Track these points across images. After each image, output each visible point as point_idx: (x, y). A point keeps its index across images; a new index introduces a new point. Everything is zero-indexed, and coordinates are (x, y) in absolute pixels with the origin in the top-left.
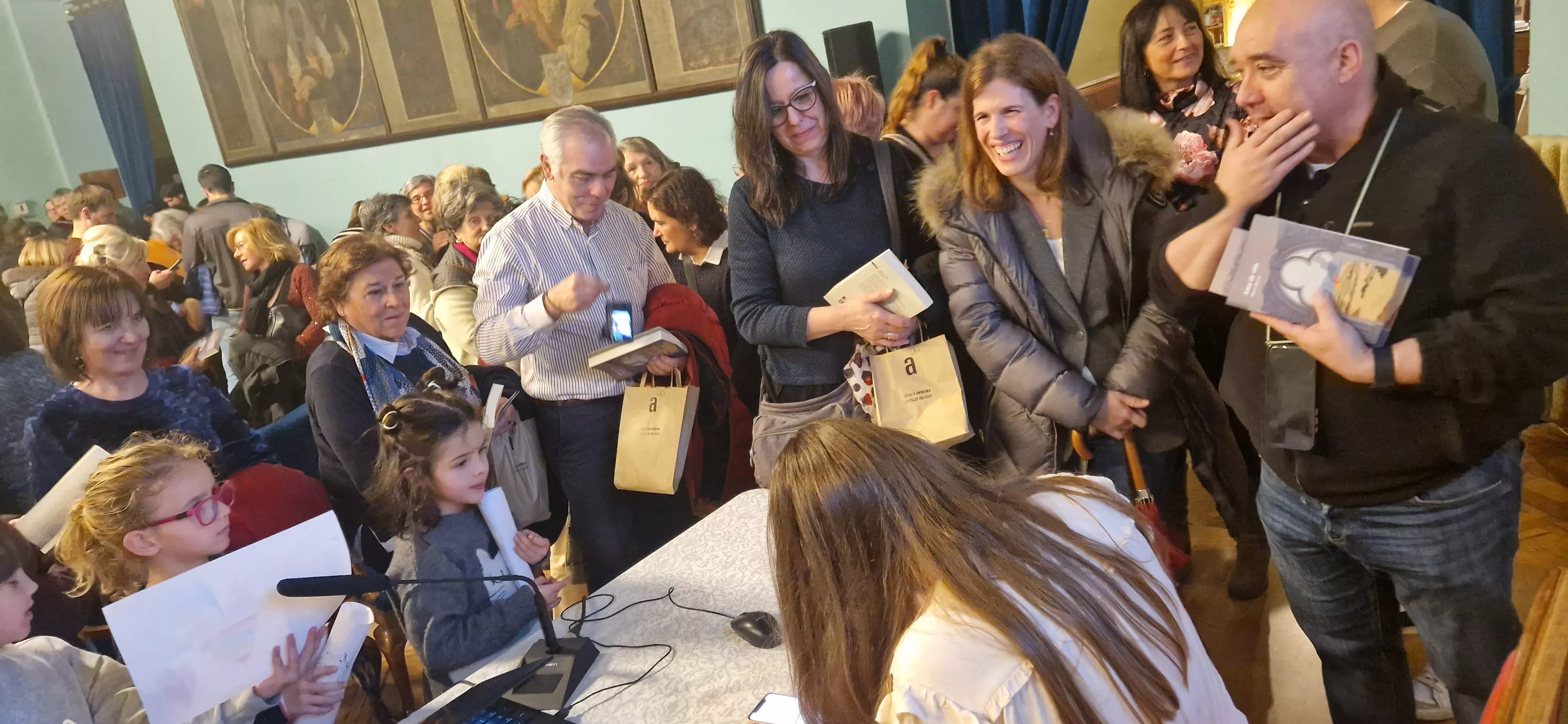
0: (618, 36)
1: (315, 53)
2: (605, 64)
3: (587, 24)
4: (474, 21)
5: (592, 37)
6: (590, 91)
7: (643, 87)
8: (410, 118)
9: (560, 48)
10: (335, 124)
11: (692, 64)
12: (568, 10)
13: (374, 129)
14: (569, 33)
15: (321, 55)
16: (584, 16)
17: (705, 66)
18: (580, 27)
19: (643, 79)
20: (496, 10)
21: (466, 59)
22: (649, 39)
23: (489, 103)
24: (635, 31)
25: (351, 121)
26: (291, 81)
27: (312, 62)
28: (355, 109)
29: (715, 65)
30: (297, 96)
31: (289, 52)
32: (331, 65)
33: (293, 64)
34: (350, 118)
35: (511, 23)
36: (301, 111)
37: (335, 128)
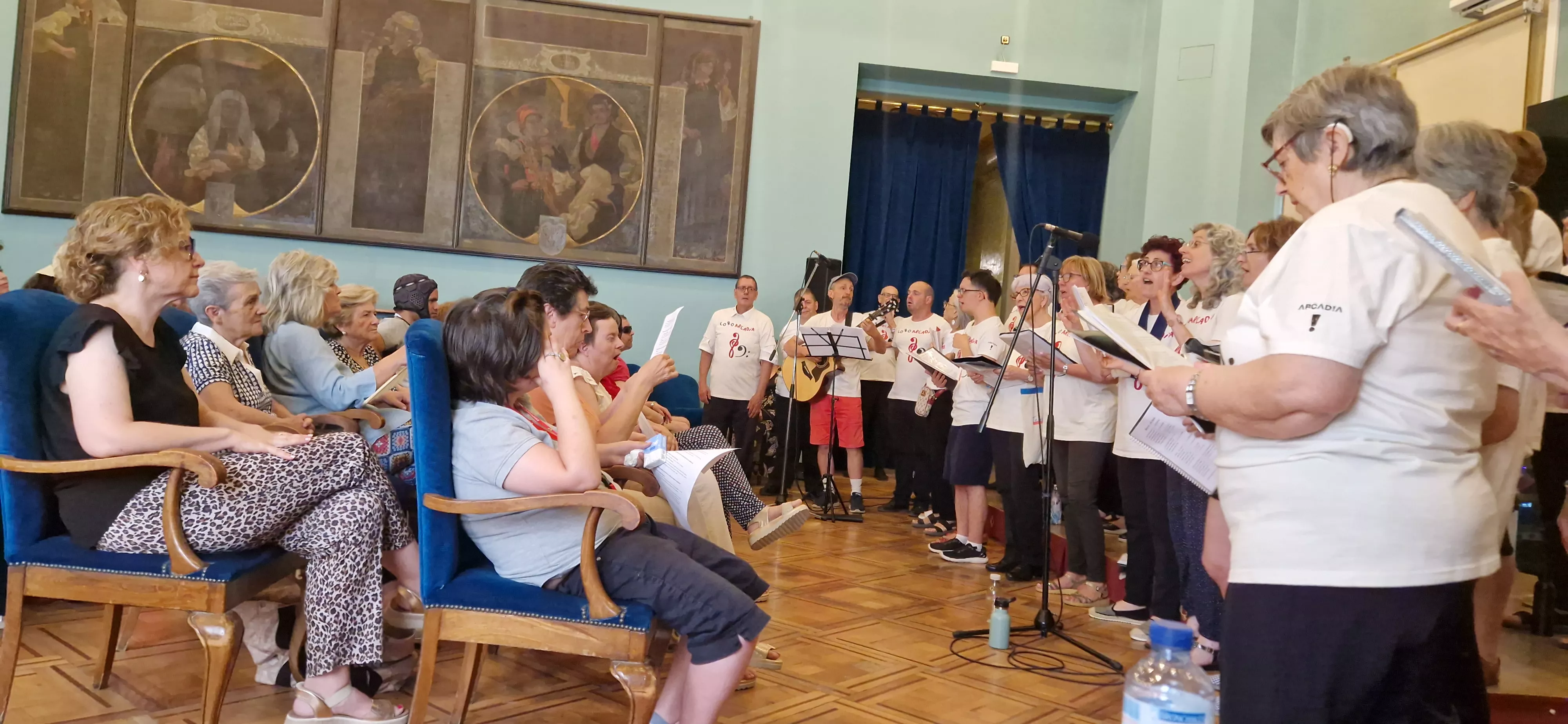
1: (242, 145)
2: (603, 236)
3: (596, 206)
4: (477, 174)
5: (597, 216)
6: (581, 250)
7: (634, 259)
9: (563, 214)
11: (682, 254)
12: (580, 193)
13: (297, 225)
14: (576, 207)
16: (595, 200)
17: (693, 257)
18: (589, 207)
19: (635, 253)
20: (506, 172)
21: (453, 197)
22: (650, 229)
23: (465, 236)
24: (639, 221)
25: (265, 212)
26: (186, 158)
27: (233, 150)
28: (280, 201)
29: (701, 258)
30: (187, 173)
31: (201, 134)
32: (262, 159)
33: (200, 145)
34: (266, 209)
35: (518, 185)
36: (186, 187)
37: (235, 213)
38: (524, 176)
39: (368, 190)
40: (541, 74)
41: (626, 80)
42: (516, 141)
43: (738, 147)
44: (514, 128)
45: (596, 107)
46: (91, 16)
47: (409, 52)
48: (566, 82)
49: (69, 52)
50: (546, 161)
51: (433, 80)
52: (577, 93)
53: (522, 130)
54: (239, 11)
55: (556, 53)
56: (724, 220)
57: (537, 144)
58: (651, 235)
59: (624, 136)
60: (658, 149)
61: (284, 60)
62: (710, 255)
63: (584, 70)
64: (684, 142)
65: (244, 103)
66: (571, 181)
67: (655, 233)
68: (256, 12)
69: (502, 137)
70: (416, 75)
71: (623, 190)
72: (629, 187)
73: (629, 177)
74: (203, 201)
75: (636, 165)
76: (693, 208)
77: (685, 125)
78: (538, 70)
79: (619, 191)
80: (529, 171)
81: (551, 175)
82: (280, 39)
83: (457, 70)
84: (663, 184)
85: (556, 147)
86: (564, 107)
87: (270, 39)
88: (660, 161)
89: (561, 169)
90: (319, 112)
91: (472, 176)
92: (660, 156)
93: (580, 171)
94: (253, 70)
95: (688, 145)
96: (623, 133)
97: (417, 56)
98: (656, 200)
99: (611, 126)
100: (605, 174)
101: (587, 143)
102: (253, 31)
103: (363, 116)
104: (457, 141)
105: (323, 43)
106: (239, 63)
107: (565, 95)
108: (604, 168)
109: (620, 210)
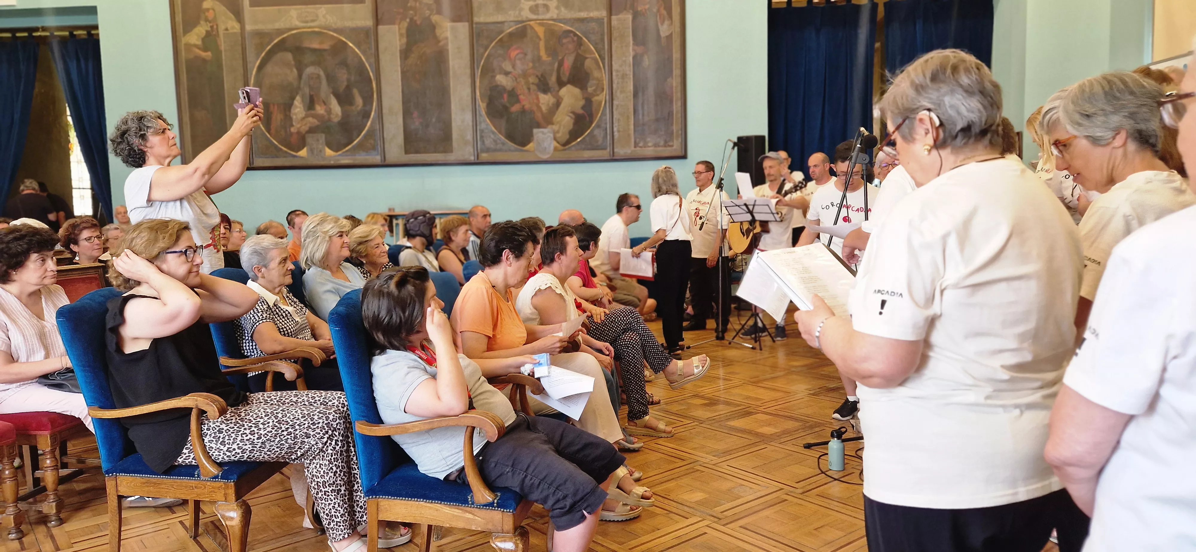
0: (593, 125)
1: (326, 104)
2: (581, 139)
3: (573, 116)
4: (485, 104)
5: (575, 124)
7: (605, 153)
9: (550, 126)
10: (329, 152)
11: (641, 144)
13: (369, 157)
15: (332, 107)
16: (573, 113)
17: (649, 147)
18: (568, 118)
19: (605, 149)
20: (506, 100)
21: (471, 124)
22: (615, 129)
23: (483, 151)
24: (606, 124)
25: (347, 151)
26: (291, 119)
27: (320, 110)
28: (355, 142)
29: (655, 147)
30: (293, 130)
31: (297, 101)
32: (340, 114)
33: (298, 109)
34: (347, 148)
35: (515, 108)
36: (294, 139)
37: (327, 154)
38: (518, 101)
39: (413, 127)
40: (523, 22)
41: (585, 16)
42: (510, 75)
43: (676, 55)
44: (508, 67)
45: (565, 41)
46: (217, 28)
47: (428, 18)
48: (541, 25)
49: (207, 55)
50: (533, 87)
51: (446, 38)
52: (550, 32)
53: (514, 67)
54: (310, 8)
56: (670, 114)
57: (525, 75)
58: (616, 134)
59: (588, 60)
60: (615, 67)
61: (344, 39)
62: (662, 143)
63: (554, 13)
64: (634, 58)
65: (322, 73)
66: (553, 100)
67: (619, 131)
68: (321, 8)
69: (500, 73)
70: (435, 37)
71: (592, 102)
72: (595, 99)
73: (595, 90)
74: (305, 149)
75: (600, 80)
76: (646, 108)
77: (633, 44)
78: (520, 19)
79: (588, 103)
80: (521, 97)
81: (538, 98)
82: (339, 24)
83: (463, 28)
84: (621, 92)
85: (540, 76)
86: (542, 44)
87: (333, 25)
88: (617, 75)
89: (545, 92)
90: (373, 74)
91: (482, 106)
92: (617, 71)
93: (558, 91)
94: (325, 50)
95: (637, 60)
96: (586, 58)
97: (433, 21)
98: (617, 106)
99: (578, 53)
100: (576, 91)
101: (562, 68)
102: (321, 21)
103: (403, 73)
104: (468, 81)
105: (369, 23)
106: (315, 46)
107: (541, 34)
108: (576, 86)
109: (591, 117)
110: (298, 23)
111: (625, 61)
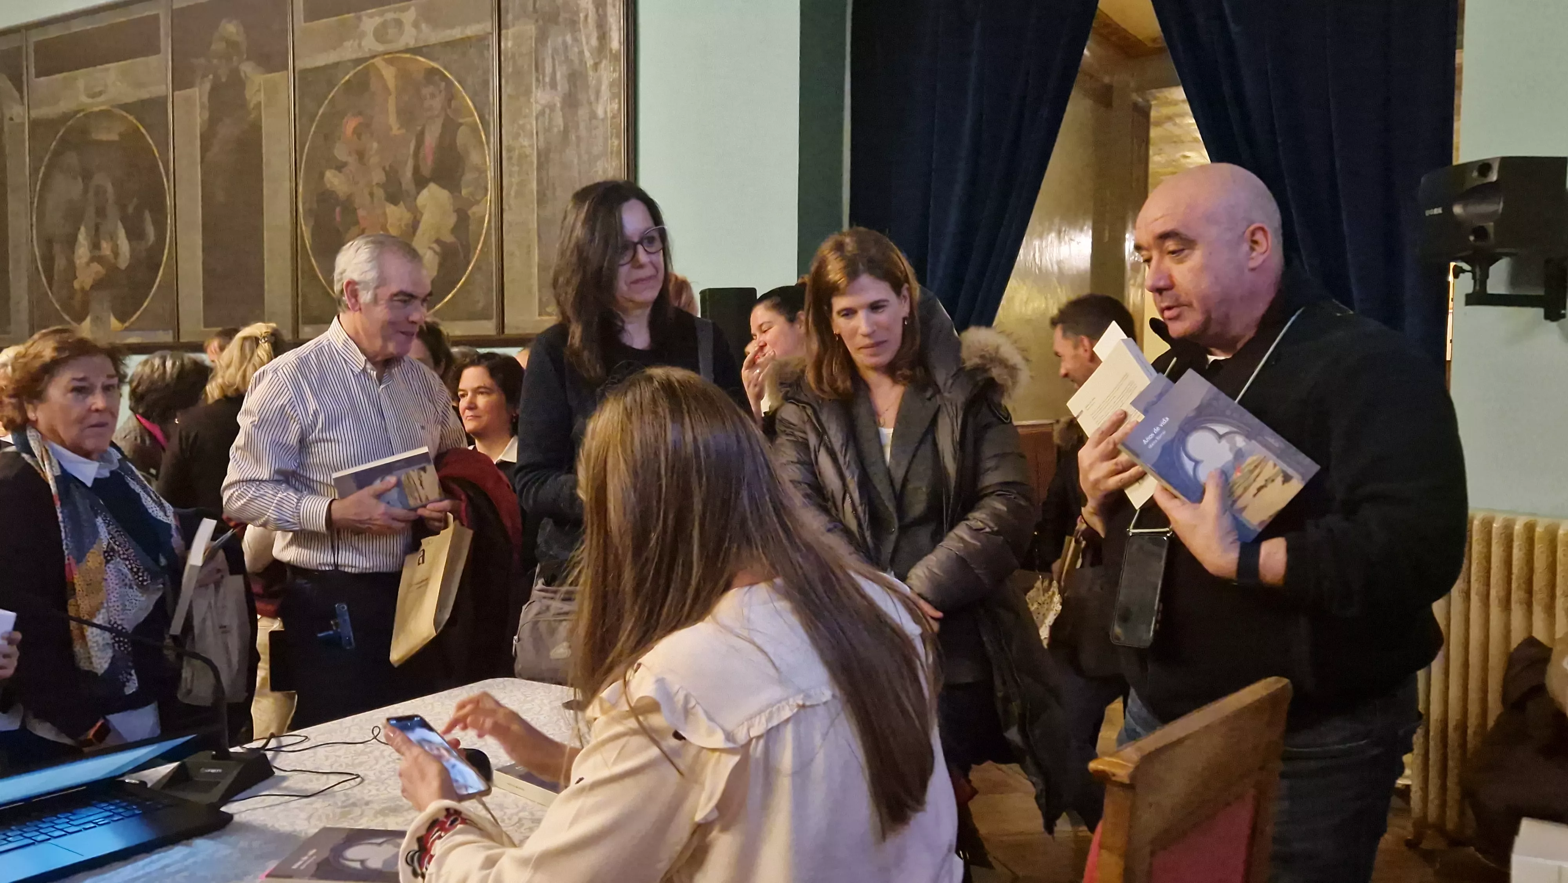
0: (470, 268)
1: (113, 238)
2: (450, 296)
3: (439, 250)
4: (310, 230)
5: (441, 265)
7: (487, 328)
8: (206, 326)
10: (114, 323)
12: (419, 232)
13: (161, 333)
15: (119, 242)
16: (438, 241)
20: (339, 220)
23: (306, 323)
24: (491, 265)
26: (74, 267)
27: (106, 248)
28: (145, 306)
30: (76, 285)
31: (82, 234)
32: (128, 255)
33: (83, 248)
34: (135, 317)
36: (77, 302)
37: (112, 326)
38: (356, 222)
40: (366, 59)
41: (459, 36)
42: (345, 169)
44: (342, 154)
45: (426, 91)
47: (236, 73)
48: (391, 62)
50: (380, 193)
51: (259, 104)
52: (404, 76)
53: (350, 151)
54: (97, 71)
55: (378, 20)
57: (366, 169)
59: (462, 128)
60: (507, 139)
61: (136, 123)
63: (409, 38)
64: (539, 117)
66: (407, 216)
67: (512, 279)
68: (111, 67)
69: (331, 168)
70: (243, 104)
71: (468, 217)
72: (473, 210)
73: (473, 193)
74: (88, 318)
75: (482, 172)
77: (537, 88)
78: (360, 55)
79: (463, 218)
80: (361, 213)
81: (385, 214)
82: (132, 95)
83: (281, 83)
85: (387, 168)
86: (392, 102)
87: (124, 99)
88: (511, 158)
89: (393, 199)
91: (307, 232)
92: (512, 149)
93: (416, 198)
94: (113, 142)
95: (545, 123)
96: (461, 124)
97: (243, 75)
98: (510, 226)
99: (447, 116)
100: (443, 195)
101: (422, 150)
102: (110, 92)
104: (287, 185)
105: (167, 86)
106: (104, 136)
107: (391, 82)
108: (444, 187)
109: (468, 250)
110: (84, 99)
111: (522, 127)
